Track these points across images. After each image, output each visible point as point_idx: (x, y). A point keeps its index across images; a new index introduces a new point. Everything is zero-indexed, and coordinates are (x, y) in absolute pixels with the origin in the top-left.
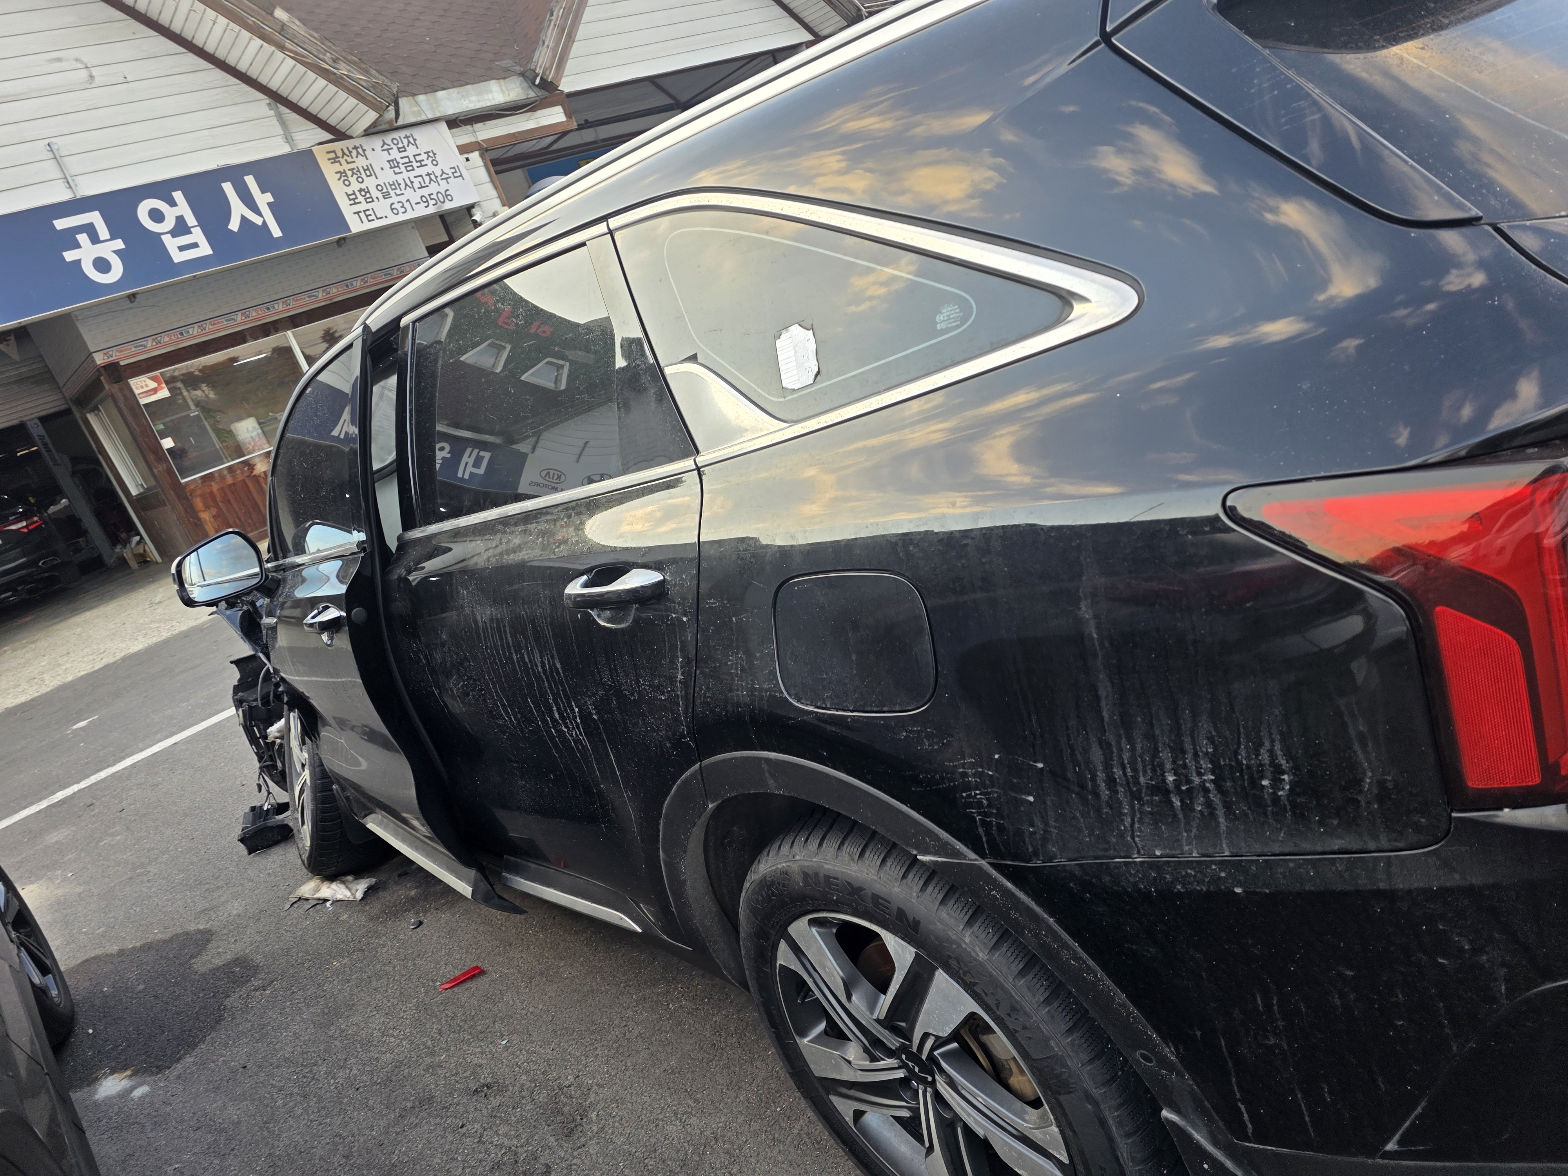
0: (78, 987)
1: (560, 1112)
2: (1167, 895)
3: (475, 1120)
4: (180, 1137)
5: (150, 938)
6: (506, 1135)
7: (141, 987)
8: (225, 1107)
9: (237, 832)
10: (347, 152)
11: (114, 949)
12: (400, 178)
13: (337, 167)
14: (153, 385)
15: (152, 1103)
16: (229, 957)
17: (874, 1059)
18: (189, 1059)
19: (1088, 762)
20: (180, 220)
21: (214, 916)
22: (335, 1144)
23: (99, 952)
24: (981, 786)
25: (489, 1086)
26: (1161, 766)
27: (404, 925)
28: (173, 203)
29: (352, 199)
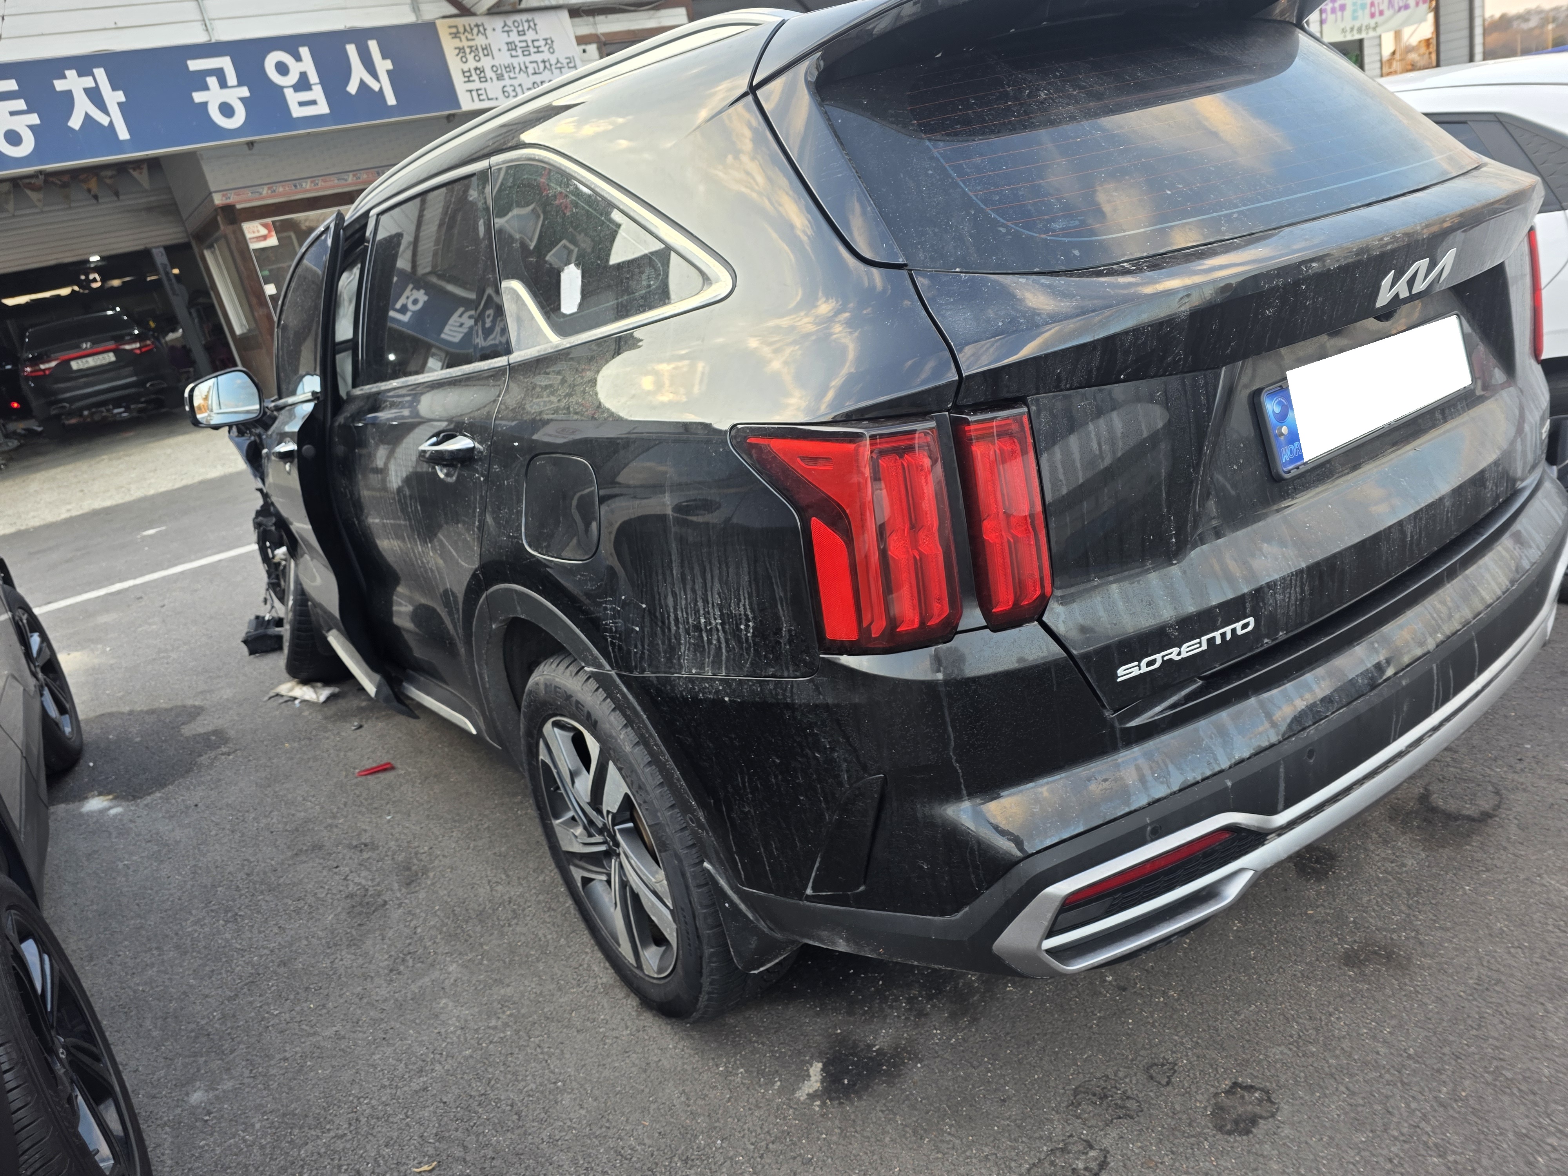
0: (89, 733)
1: (409, 869)
2: (696, 700)
3: (347, 865)
4: (135, 845)
5: (156, 705)
6: (365, 878)
7: (138, 739)
8: (173, 830)
9: (242, 635)
10: (468, 28)
11: (126, 709)
12: (515, 62)
13: (457, 43)
14: (264, 231)
15: (121, 820)
16: (210, 728)
17: (590, 835)
18: (158, 794)
19: (667, 606)
20: (303, 76)
21: (208, 697)
22: (243, 865)
23: (114, 709)
24: (613, 617)
25: (366, 845)
26: (698, 611)
27: (348, 725)
28: (298, 58)
29: (467, 76)
